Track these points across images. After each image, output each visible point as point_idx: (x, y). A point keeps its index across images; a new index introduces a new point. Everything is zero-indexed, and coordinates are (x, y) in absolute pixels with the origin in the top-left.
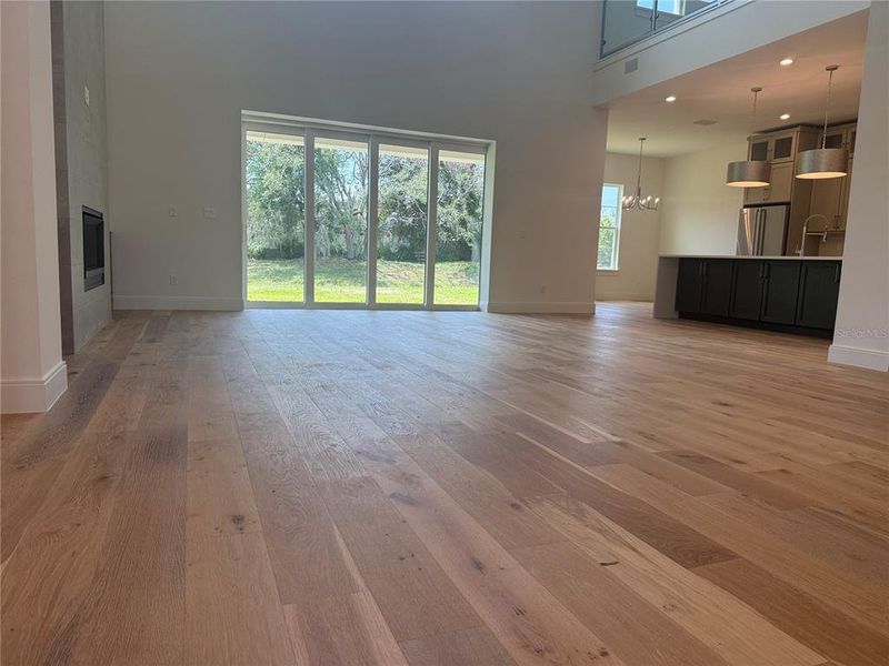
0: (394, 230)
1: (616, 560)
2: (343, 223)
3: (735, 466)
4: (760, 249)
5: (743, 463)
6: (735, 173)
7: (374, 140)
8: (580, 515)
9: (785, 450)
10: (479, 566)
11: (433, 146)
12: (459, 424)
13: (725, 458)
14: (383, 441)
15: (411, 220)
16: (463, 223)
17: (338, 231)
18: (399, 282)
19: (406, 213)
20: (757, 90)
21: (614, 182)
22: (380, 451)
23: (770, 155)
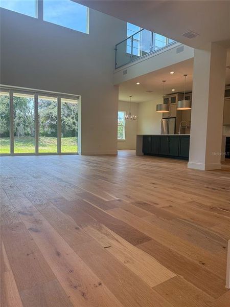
0: (49, 126)
1: (110, 245)
2: (29, 123)
3: (155, 205)
4: (168, 132)
5: (157, 204)
6: (159, 108)
7: (37, 94)
8: (100, 229)
9: (172, 199)
10: (58, 254)
11: (59, 97)
12: (62, 198)
13: (152, 202)
14: (30, 207)
15: (55, 122)
16: (74, 123)
17: (27, 126)
18: (51, 144)
19: (54, 120)
20: (164, 81)
21: (122, 110)
22: (28, 211)
23: (170, 102)
